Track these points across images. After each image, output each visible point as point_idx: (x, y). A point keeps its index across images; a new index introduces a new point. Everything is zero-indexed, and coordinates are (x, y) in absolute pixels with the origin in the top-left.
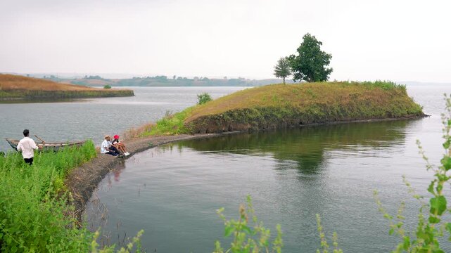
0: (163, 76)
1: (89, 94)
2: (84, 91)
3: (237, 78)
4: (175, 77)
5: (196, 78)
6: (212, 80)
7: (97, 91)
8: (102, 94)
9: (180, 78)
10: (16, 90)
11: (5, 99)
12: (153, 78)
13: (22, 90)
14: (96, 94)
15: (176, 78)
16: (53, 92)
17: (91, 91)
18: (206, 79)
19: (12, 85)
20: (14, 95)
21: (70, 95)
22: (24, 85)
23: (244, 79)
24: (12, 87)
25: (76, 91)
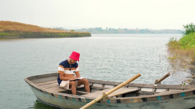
0: (100, 28)
1: (62, 35)
2: (59, 33)
3: (145, 29)
4: (107, 28)
5: (119, 29)
6: (130, 30)
9: (110, 29)
10: (14, 31)
11: (6, 37)
12: (94, 29)
13: (18, 31)
18: (126, 29)
19: (11, 28)
20: (12, 34)
21: (50, 35)
22: (19, 28)
23: (148, 29)
24: (11, 29)
25: (54, 33)
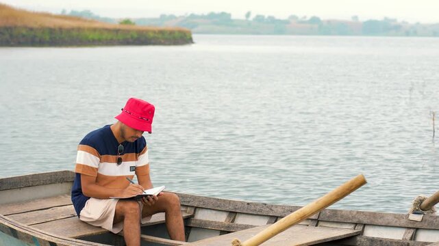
0: (223, 14)
1: (91, 36)
2: (79, 29)
4: (248, 15)
6: (329, 22)
7: (108, 30)
8: (120, 37)
9: (259, 19)
12: (203, 17)
14: (106, 36)
15: (251, 19)
16: (7, 28)
17: (95, 30)
18: (315, 20)
21: (47, 37)
23: (395, 20)
25: (61, 29)
